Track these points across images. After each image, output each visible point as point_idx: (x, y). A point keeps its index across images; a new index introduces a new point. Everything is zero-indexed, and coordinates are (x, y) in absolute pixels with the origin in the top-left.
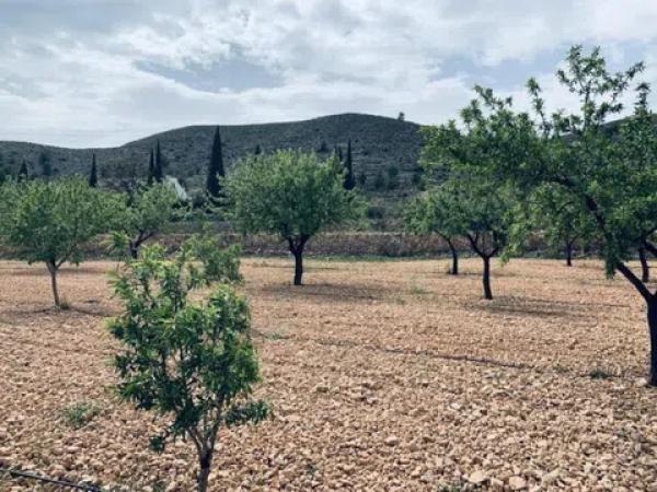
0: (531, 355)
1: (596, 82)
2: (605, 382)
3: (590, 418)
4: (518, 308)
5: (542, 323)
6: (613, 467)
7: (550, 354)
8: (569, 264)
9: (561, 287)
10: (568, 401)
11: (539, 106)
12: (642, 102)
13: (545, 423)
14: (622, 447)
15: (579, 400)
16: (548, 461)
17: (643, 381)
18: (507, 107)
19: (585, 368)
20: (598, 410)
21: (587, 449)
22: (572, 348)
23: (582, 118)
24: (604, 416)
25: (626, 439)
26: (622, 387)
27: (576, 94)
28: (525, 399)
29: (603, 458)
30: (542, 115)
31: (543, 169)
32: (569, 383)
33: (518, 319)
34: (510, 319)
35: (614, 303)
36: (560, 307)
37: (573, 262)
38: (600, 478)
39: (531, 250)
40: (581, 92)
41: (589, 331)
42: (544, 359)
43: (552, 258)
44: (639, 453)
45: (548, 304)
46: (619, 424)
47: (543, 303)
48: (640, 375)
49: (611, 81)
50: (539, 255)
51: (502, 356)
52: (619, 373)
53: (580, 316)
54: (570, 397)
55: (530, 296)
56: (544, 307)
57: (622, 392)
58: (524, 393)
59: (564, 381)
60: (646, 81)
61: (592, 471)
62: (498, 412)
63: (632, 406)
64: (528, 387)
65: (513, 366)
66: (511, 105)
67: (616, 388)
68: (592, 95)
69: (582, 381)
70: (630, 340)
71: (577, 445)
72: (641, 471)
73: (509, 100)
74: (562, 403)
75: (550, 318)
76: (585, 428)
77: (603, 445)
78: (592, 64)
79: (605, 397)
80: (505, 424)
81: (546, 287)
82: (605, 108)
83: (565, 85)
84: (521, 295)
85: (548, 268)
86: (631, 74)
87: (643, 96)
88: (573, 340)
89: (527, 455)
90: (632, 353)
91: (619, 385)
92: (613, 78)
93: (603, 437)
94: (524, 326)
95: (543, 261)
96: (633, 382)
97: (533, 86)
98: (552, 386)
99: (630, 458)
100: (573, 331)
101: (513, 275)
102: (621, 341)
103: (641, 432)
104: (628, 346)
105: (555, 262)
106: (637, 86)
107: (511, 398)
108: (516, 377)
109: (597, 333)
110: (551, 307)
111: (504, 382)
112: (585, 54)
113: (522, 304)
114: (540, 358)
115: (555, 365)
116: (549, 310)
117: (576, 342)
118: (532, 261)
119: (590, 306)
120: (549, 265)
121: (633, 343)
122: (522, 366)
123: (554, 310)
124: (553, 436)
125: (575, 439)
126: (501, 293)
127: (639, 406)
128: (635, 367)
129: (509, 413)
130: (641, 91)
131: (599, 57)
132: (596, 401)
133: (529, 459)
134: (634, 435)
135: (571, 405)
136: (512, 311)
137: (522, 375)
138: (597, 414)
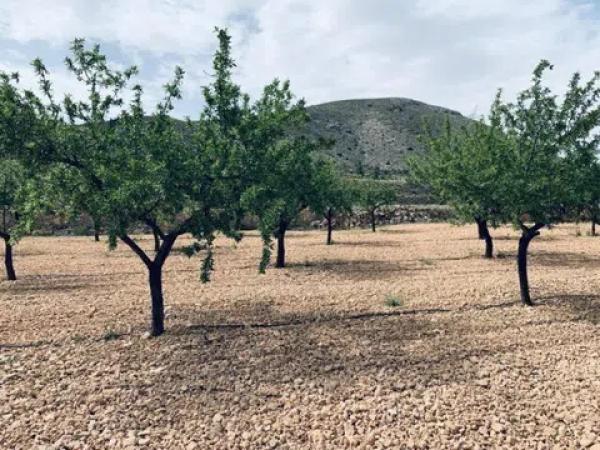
0: (51, 330)
1: (101, 76)
2: (116, 342)
3: (99, 378)
4: (43, 286)
5: (65, 297)
6: (114, 418)
7: (70, 326)
8: (97, 239)
9: (88, 261)
10: (81, 368)
11: (46, 87)
12: (138, 101)
13: (57, 394)
14: (123, 397)
15: (92, 364)
16: (55, 431)
17: (147, 334)
18: (12, 82)
19: (101, 333)
20: (108, 369)
21: (93, 408)
22: (91, 316)
23: (90, 106)
24: (112, 373)
25: (128, 387)
26: (130, 343)
27: (83, 83)
28: (38, 376)
29: (106, 412)
30: (50, 96)
31: (51, 149)
32: (84, 350)
33: (41, 297)
34: (33, 298)
35: (132, 271)
36: (84, 280)
37: (100, 237)
38: (101, 431)
39: (62, 228)
40: (88, 83)
41: (108, 298)
42: (63, 332)
43: (82, 234)
44: (137, 398)
45: (73, 279)
46: (123, 377)
47: (69, 278)
48: (144, 330)
49: (112, 77)
50: (69, 232)
51: (19, 337)
52: (129, 331)
53: (102, 286)
54: (83, 363)
55: (57, 272)
56: (69, 281)
57: (129, 348)
58: (37, 371)
59: (81, 348)
60: (140, 84)
61: (95, 427)
62: (6, 398)
63: (135, 358)
64: (44, 363)
65: (31, 345)
66: (18, 81)
67: (125, 345)
68: (97, 87)
69: (97, 346)
70: (141, 301)
71: (84, 407)
72: (136, 413)
73: (16, 76)
74: (75, 370)
75: (74, 291)
76: (94, 389)
77: (108, 400)
78: (95, 59)
79: (115, 355)
80: (13, 408)
81: (74, 263)
82: (109, 101)
83: (73, 72)
84: (47, 273)
85: (77, 244)
86: (128, 75)
87: (138, 95)
88: (93, 309)
89: (32, 434)
90: (141, 312)
91: (127, 342)
92: (115, 75)
93: (108, 393)
94: (48, 302)
95: (73, 238)
96: (139, 336)
97: (39, 66)
98: (68, 357)
99: (129, 404)
100: (93, 300)
101: (41, 253)
102: (133, 304)
103: (140, 379)
104: (138, 307)
105: (84, 238)
106: (133, 86)
107: (23, 380)
108: (31, 356)
109: (114, 299)
110: (75, 281)
111: (18, 364)
112: (88, 48)
113: (47, 281)
114: (59, 332)
115: (74, 336)
116: (74, 284)
117: (96, 310)
118: (62, 238)
119: (112, 276)
120: (79, 242)
121: (143, 303)
122: (41, 343)
123: (79, 284)
124: (61, 406)
125: (83, 403)
126: (27, 273)
127: (141, 356)
128: (141, 324)
129: (19, 395)
130: (136, 91)
131: (101, 53)
132: (106, 361)
133: (34, 437)
134: (134, 383)
135: (84, 370)
136: (36, 289)
137: (40, 352)
138: (106, 372)
